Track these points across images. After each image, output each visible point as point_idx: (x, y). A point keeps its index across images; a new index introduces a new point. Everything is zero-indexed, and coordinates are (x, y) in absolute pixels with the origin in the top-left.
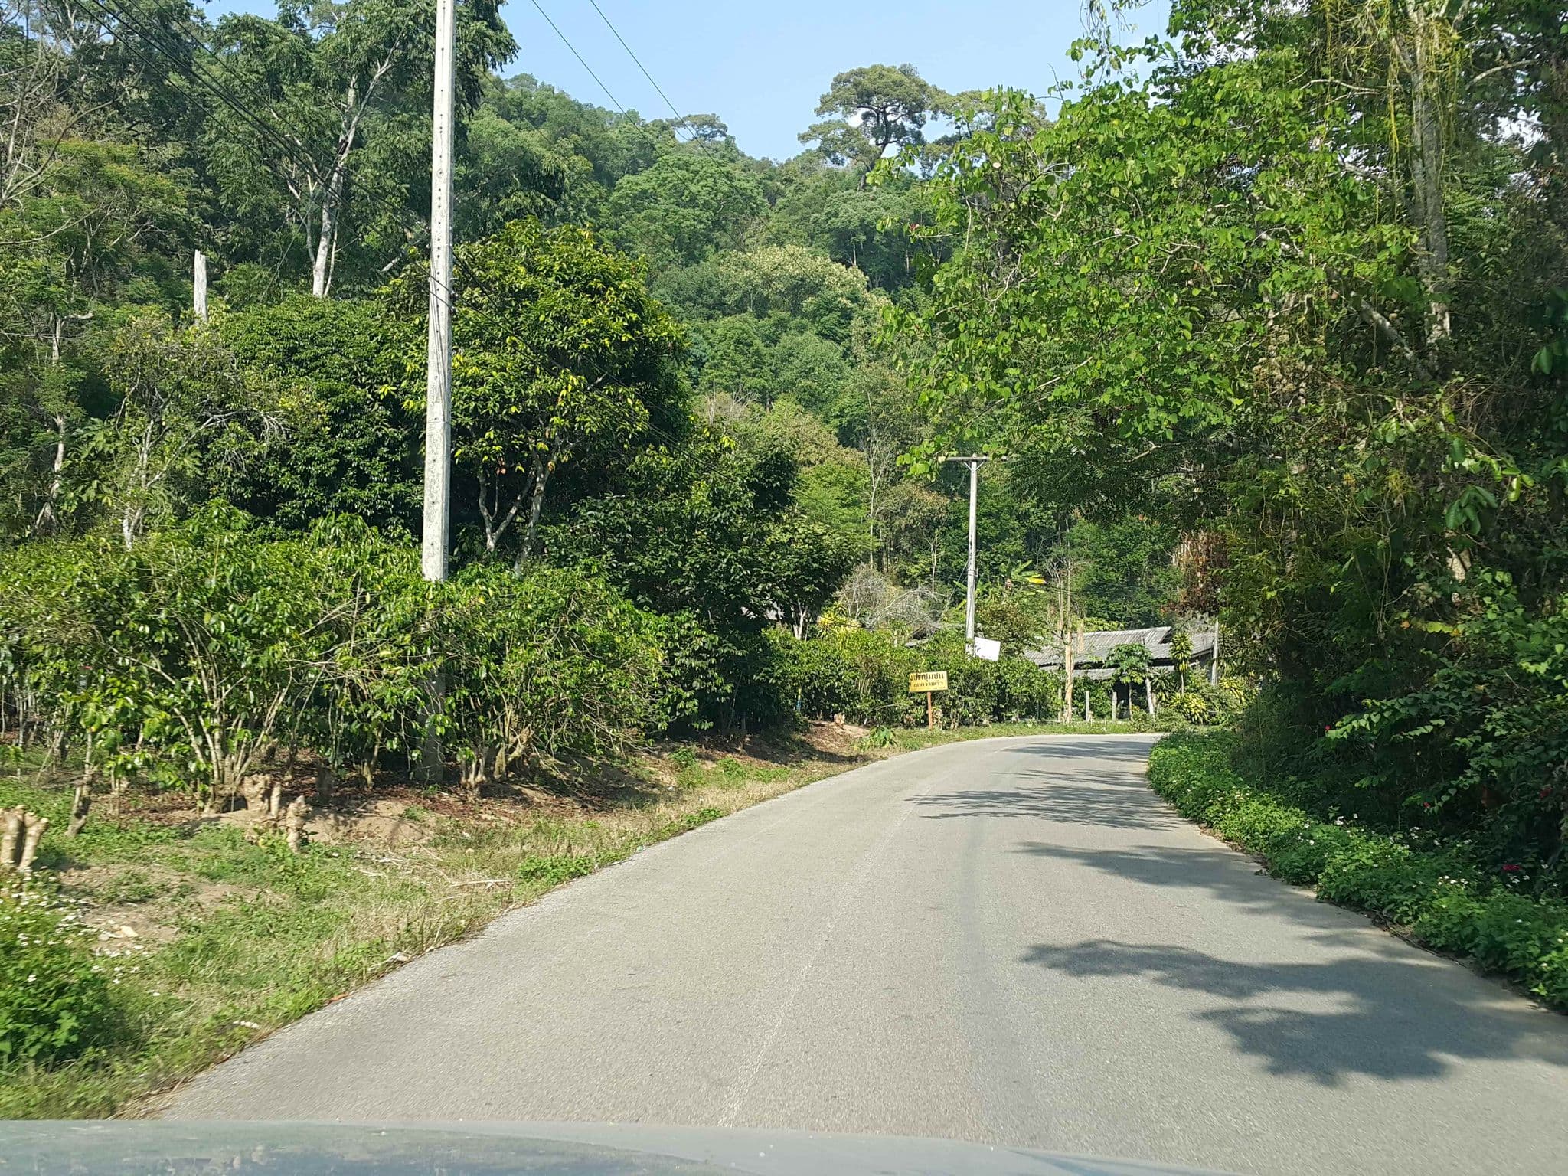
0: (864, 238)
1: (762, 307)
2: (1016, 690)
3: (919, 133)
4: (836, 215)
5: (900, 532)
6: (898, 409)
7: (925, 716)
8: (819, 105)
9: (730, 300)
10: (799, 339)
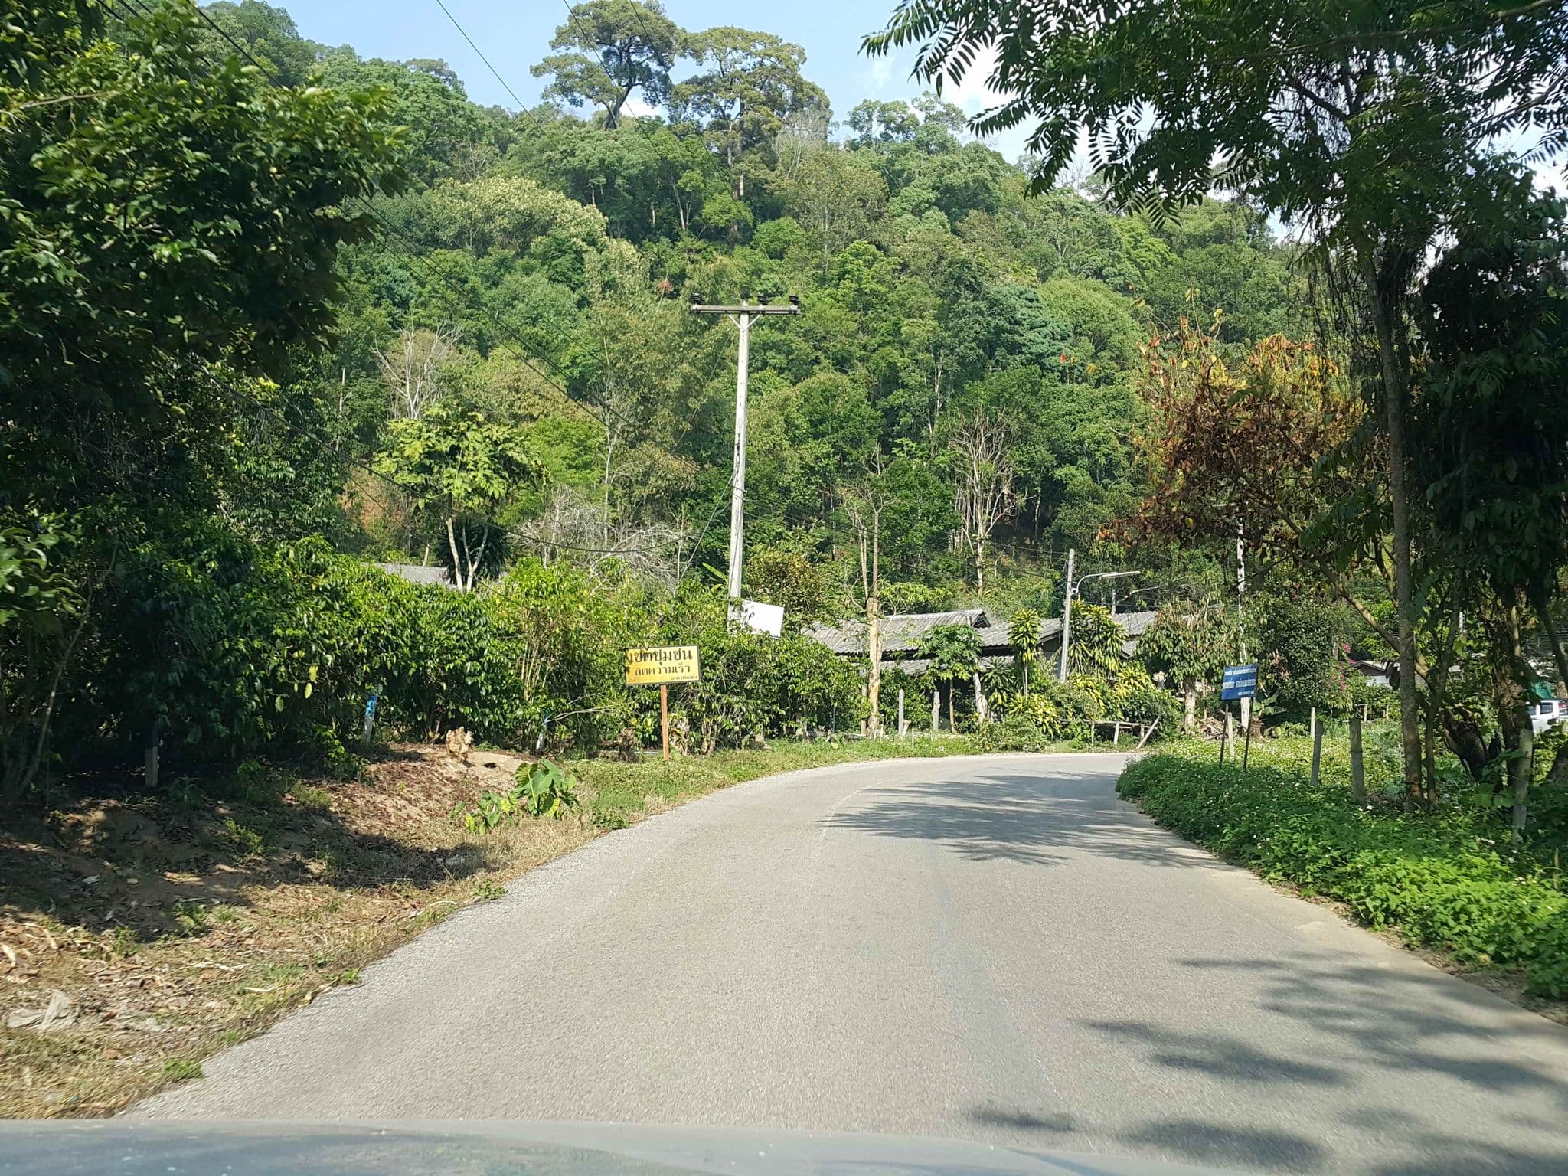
0: (604, 180)
1: (482, 244)
2: (803, 687)
3: (667, 77)
4: (573, 155)
5: (640, 504)
6: (639, 357)
7: (658, 731)
8: (554, 37)
9: (445, 235)
10: (526, 280)
